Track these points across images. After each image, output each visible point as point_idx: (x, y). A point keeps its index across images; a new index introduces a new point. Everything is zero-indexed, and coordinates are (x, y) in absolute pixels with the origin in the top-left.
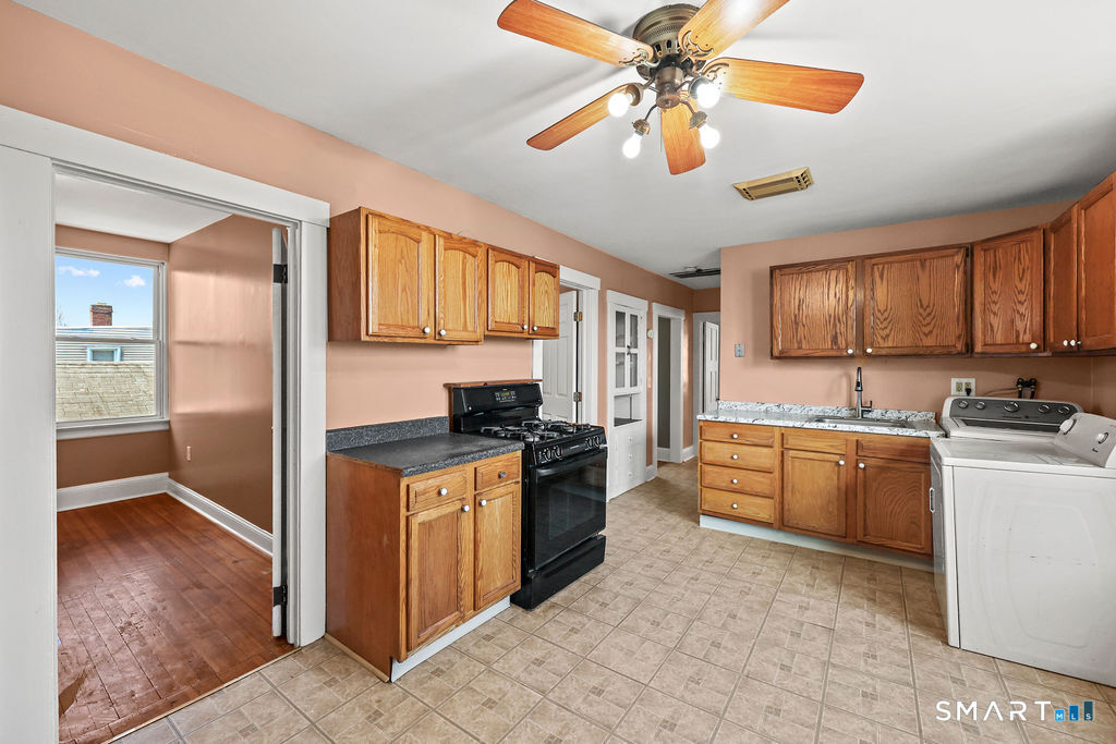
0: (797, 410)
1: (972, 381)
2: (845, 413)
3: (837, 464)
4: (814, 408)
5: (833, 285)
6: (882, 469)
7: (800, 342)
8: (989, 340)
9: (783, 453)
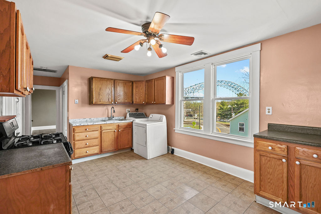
0: (95, 120)
1: (129, 109)
2: (107, 119)
3: (115, 131)
4: (100, 118)
5: (108, 85)
6: (123, 130)
7: (100, 100)
8: (136, 101)
9: (101, 131)
